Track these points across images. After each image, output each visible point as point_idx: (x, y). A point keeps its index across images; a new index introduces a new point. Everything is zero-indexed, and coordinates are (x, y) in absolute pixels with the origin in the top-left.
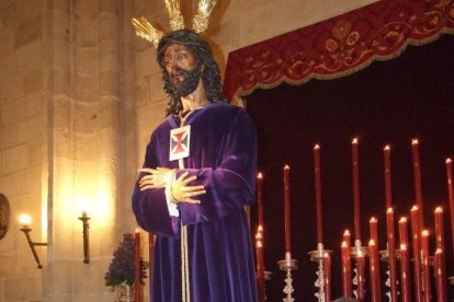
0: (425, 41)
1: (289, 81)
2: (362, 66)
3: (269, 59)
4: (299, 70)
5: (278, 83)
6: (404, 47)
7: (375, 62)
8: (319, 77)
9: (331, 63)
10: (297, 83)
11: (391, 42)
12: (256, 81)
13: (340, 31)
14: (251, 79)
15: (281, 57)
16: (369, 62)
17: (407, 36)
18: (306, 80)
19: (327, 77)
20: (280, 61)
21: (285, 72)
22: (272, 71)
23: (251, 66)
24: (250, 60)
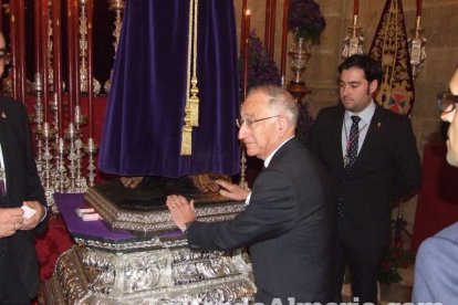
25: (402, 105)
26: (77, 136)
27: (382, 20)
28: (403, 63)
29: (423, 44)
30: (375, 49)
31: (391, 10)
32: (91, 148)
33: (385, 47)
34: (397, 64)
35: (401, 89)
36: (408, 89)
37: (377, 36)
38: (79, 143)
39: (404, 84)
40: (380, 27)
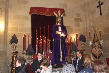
1: (41, 14)
3: (37, 10)
4: (42, 13)
5: (39, 14)
8: (45, 15)
9: (46, 14)
12: (35, 13)
13: (48, 10)
15: (39, 10)
16: (51, 15)
18: (43, 15)
19: (46, 15)
20: (39, 11)
21: (40, 13)
23: (34, 10)
24: (34, 9)
25: (100, 51)
26: (49, 60)
27: (94, 38)
28: (99, 44)
29: (102, 41)
30: (94, 43)
31: (95, 37)
32: (50, 61)
33: (95, 42)
34: (98, 45)
35: (100, 49)
36: (101, 49)
37: (94, 41)
38: (49, 61)
39: (100, 48)
40: (94, 39)
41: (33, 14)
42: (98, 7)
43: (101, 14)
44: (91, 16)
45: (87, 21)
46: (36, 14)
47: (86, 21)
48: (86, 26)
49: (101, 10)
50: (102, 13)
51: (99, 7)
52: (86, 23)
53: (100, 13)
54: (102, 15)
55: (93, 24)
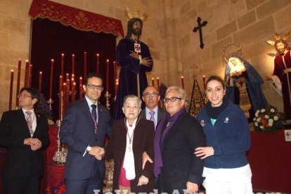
0: (107, 33)
1: (62, 23)
2: (88, 30)
3: (53, 10)
4: (64, 19)
5: (56, 21)
6: (100, 31)
7: (92, 32)
8: (73, 26)
9: (77, 24)
10: (64, 24)
11: (97, 27)
12: (46, 15)
13: (82, 15)
14: (45, 13)
15: (58, 11)
17: (102, 28)
19: (76, 28)
20: (58, 13)
21: (60, 18)
22: (54, 15)
23: (45, 7)
24: (44, 5)
41: (39, 16)
42: (195, 30)
43: (202, 46)
44: (179, 49)
45: (172, 59)
46: (47, 19)
47: (168, 60)
48: (168, 70)
49: (203, 36)
50: (204, 43)
51: (198, 31)
52: (168, 64)
53: (200, 44)
54: (205, 47)
55: (183, 67)
